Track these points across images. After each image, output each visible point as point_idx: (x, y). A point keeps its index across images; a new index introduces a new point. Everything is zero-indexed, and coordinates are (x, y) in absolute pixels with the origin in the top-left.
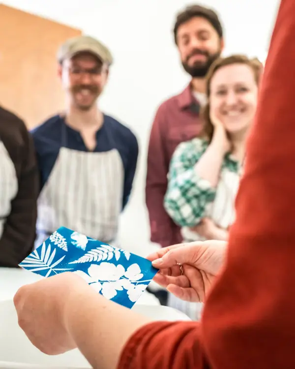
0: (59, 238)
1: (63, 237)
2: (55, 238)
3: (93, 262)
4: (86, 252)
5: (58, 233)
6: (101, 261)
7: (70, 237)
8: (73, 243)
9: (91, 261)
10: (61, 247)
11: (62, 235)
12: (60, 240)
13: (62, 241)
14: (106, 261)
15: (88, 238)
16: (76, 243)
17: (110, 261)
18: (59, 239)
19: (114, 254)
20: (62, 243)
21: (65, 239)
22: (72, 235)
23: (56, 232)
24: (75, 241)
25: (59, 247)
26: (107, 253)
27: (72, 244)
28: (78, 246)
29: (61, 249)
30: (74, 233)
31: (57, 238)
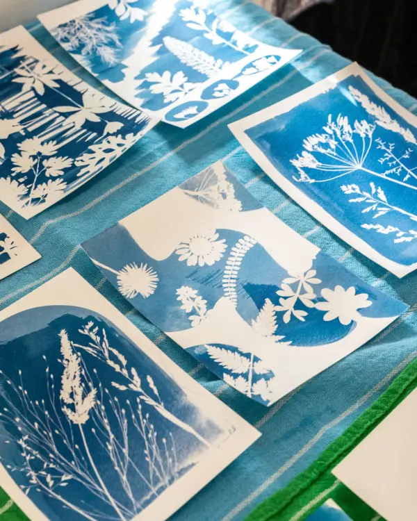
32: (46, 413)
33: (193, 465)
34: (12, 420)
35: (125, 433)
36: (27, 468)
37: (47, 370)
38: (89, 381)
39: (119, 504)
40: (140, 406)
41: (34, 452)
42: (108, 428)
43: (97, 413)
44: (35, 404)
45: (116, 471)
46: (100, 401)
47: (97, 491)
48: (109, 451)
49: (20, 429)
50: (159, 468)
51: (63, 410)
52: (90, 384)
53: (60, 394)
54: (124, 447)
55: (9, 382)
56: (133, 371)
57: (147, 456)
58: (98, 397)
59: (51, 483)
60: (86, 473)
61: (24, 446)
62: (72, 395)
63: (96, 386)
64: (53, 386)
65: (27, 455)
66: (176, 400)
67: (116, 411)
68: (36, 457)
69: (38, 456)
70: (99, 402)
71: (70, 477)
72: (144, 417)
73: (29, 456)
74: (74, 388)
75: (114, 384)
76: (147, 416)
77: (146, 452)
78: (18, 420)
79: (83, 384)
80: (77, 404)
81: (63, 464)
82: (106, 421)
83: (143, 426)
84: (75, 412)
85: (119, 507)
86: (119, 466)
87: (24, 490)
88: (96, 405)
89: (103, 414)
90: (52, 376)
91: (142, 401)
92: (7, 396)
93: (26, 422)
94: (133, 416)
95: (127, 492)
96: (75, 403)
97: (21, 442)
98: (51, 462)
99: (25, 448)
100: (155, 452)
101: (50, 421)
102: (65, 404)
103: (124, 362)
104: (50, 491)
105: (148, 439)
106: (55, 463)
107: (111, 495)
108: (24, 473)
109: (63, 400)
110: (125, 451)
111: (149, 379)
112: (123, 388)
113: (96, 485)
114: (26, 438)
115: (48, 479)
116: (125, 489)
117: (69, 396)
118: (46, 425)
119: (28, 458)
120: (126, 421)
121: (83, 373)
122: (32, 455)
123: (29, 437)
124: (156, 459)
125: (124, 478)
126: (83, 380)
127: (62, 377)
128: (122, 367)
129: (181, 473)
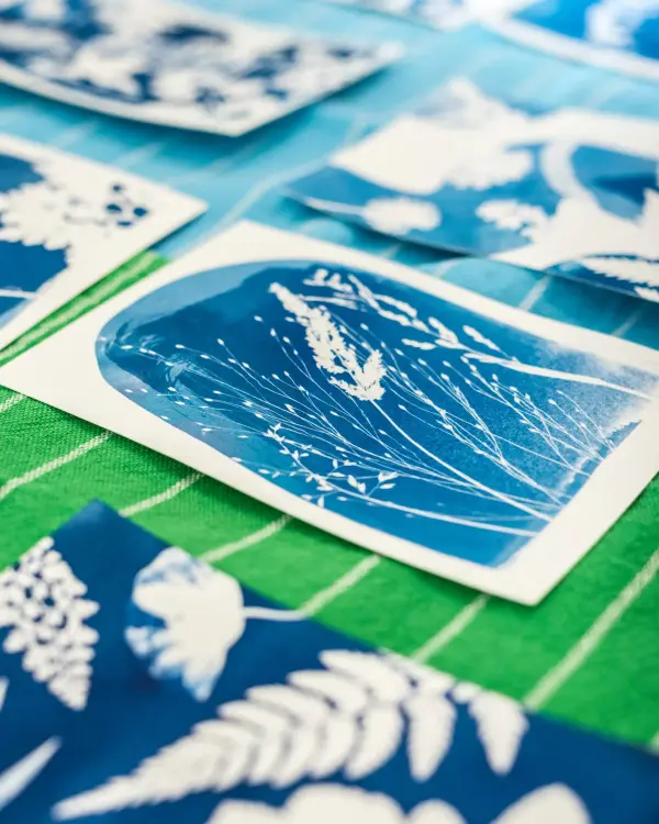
0: (57, 594)
1: (80, 588)
2: (28, 593)
3: (247, 791)
4: (210, 710)
5: (54, 556)
6: (306, 780)
7: (128, 589)
8: (138, 639)
9: (228, 778)
10: (42, 673)
11: (78, 573)
12: (54, 617)
13: (62, 626)
14: (338, 777)
15: (251, 597)
16: (160, 638)
17: (371, 783)
18: (49, 602)
19: (406, 719)
20: (63, 638)
21: (90, 608)
22: (146, 573)
23: (47, 542)
24: (158, 623)
25: (29, 675)
26: (359, 720)
27: (126, 649)
28: (165, 662)
29: (44, 686)
30: (163, 561)
31: (40, 592)
32: (301, 388)
33: (633, 426)
34: (237, 405)
35: (466, 404)
36: (301, 470)
37: (273, 333)
38: (361, 341)
39: (517, 498)
40: (473, 368)
41: (304, 447)
42: (429, 402)
43: (397, 383)
44: (273, 380)
45: (481, 456)
46: (394, 366)
47: (462, 488)
48: (449, 431)
49: (259, 416)
50: (566, 438)
51: (331, 382)
52: (365, 345)
53: (315, 362)
54: (475, 422)
55: (205, 356)
56: (434, 322)
57: (530, 427)
58: (386, 360)
59: (362, 487)
60: (423, 467)
61: (279, 439)
62: (337, 362)
63: (376, 346)
64: (296, 353)
65: (292, 452)
66: (538, 350)
67: (430, 378)
68: (311, 454)
69: (315, 451)
70: (392, 369)
71: (393, 475)
72: (490, 380)
73: (296, 452)
74: (337, 353)
75: (407, 342)
76: (495, 377)
77: (525, 421)
78: (248, 403)
79: (351, 346)
80: (353, 373)
81: (368, 459)
82: (419, 393)
83: (496, 391)
84: (355, 384)
85: (519, 501)
86: (482, 448)
87: (314, 501)
88: (389, 372)
89: (407, 383)
90: (286, 340)
91: (472, 361)
92: (210, 375)
93: (266, 406)
94: (468, 382)
95: (522, 479)
96: (350, 372)
97: (270, 434)
98: (345, 459)
99: (283, 442)
100: (542, 419)
101: (313, 399)
102: (332, 374)
103: (413, 312)
104: (366, 498)
105: (517, 406)
106: (352, 458)
107: (492, 488)
108: (301, 478)
109: (325, 370)
110: (481, 426)
111: (469, 331)
112: (427, 346)
113: (453, 480)
114: (278, 427)
115: (352, 481)
116: (516, 476)
117: (333, 363)
118: (309, 405)
119: (296, 455)
120: (457, 389)
121: (344, 330)
122: (301, 451)
123: (282, 425)
124: (550, 428)
125: (503, 462)
126: (347, 341)
127: (307, 339)
128: (410, 319)
129: (616, 437)
